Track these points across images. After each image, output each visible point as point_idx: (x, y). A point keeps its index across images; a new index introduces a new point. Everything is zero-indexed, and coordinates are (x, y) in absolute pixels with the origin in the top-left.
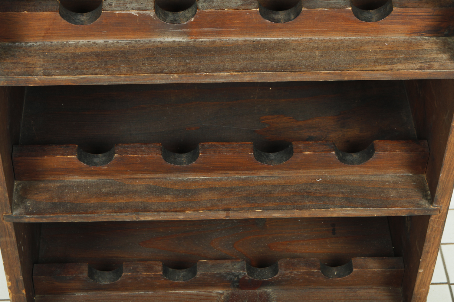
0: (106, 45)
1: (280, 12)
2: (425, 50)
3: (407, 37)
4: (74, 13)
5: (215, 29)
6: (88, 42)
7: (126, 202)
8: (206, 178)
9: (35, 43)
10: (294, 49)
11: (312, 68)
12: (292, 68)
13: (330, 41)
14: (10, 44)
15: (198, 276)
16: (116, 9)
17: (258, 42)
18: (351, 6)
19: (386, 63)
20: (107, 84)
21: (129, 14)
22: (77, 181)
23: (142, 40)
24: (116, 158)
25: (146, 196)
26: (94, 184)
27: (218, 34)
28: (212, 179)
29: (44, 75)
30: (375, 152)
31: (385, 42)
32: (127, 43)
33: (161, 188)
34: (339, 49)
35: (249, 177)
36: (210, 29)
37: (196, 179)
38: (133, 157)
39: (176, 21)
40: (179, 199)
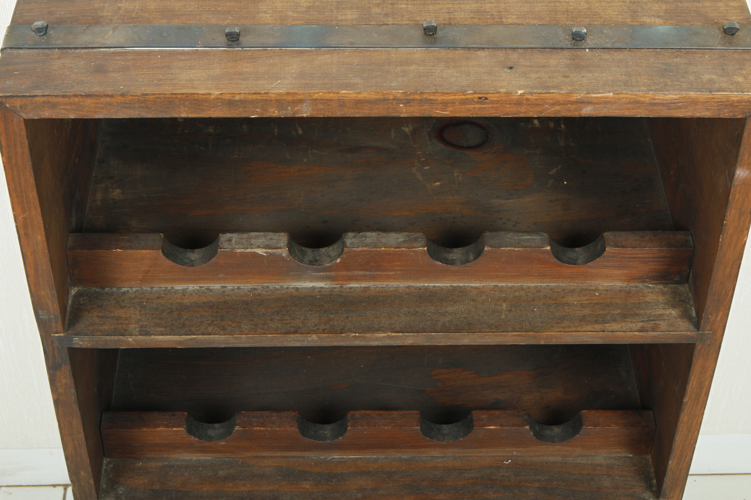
0: (224, 292)
1: (455, 250)
2: (649, 302)
3: (625, 284)
4: (182, 250)
5: (368, 273)
6: (200, 287)
7: (250, 490)
8: (356, 458)
9: (129, 288)
10: (474, 300)
11: (497, 328)
12: (469, 327)
13: (522, 288)
14: (97, 290)
16: (237, 246)
17: (426, 289)
18: (550, 245)
19: (596, 322)
20: (223, 346)
21: (255, 253)
22: (186, 460)
23: (272, 286)
24: (238, 431)
25: (276, 482)
26: (207, 464)
27: (373, 278)
28: (365, 458)
29: (140, 335)
30: (583, 427)
31: (595, 290)
32: (251, 289)
33: (297, 471)
34: (533, 300)
35: (414, 457)
36: (361, 273)
37: (343, 458)
38: (260, 431)
39: (316, 261)
40: (320, 487)
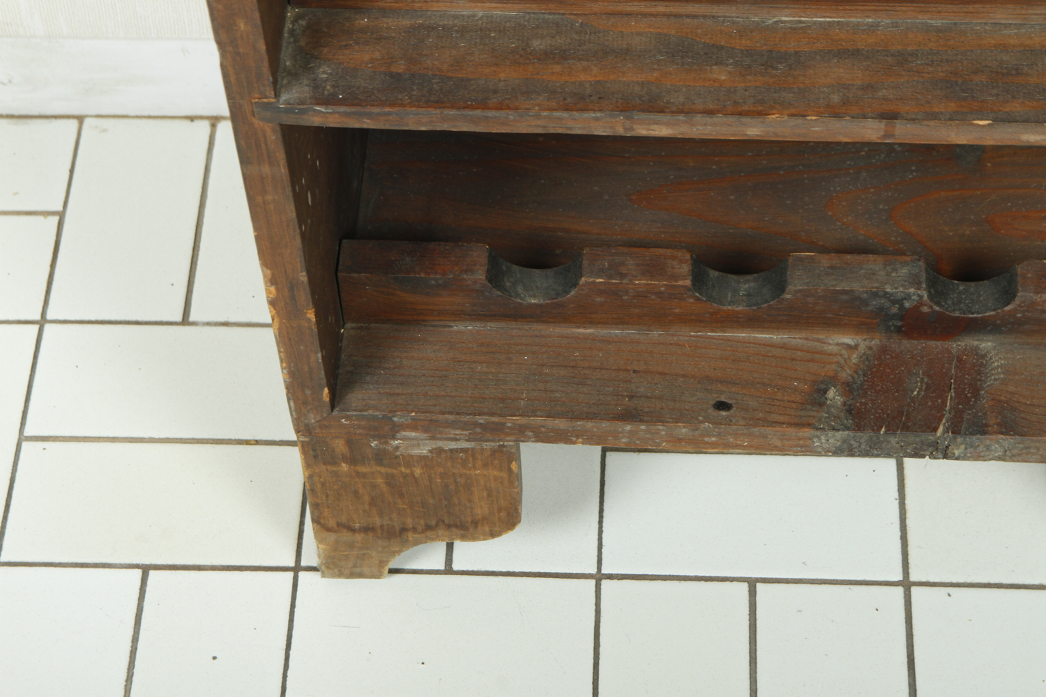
7: (599, 81)
8: (829, 22)
15: (788, 296)
22: (463, 16)
25: (655, 67)
26: (508, 25)
28: (847, 24)
33: (700, 46)
35: (956, 24)
37: (801, 22)
40: (750, 77)
